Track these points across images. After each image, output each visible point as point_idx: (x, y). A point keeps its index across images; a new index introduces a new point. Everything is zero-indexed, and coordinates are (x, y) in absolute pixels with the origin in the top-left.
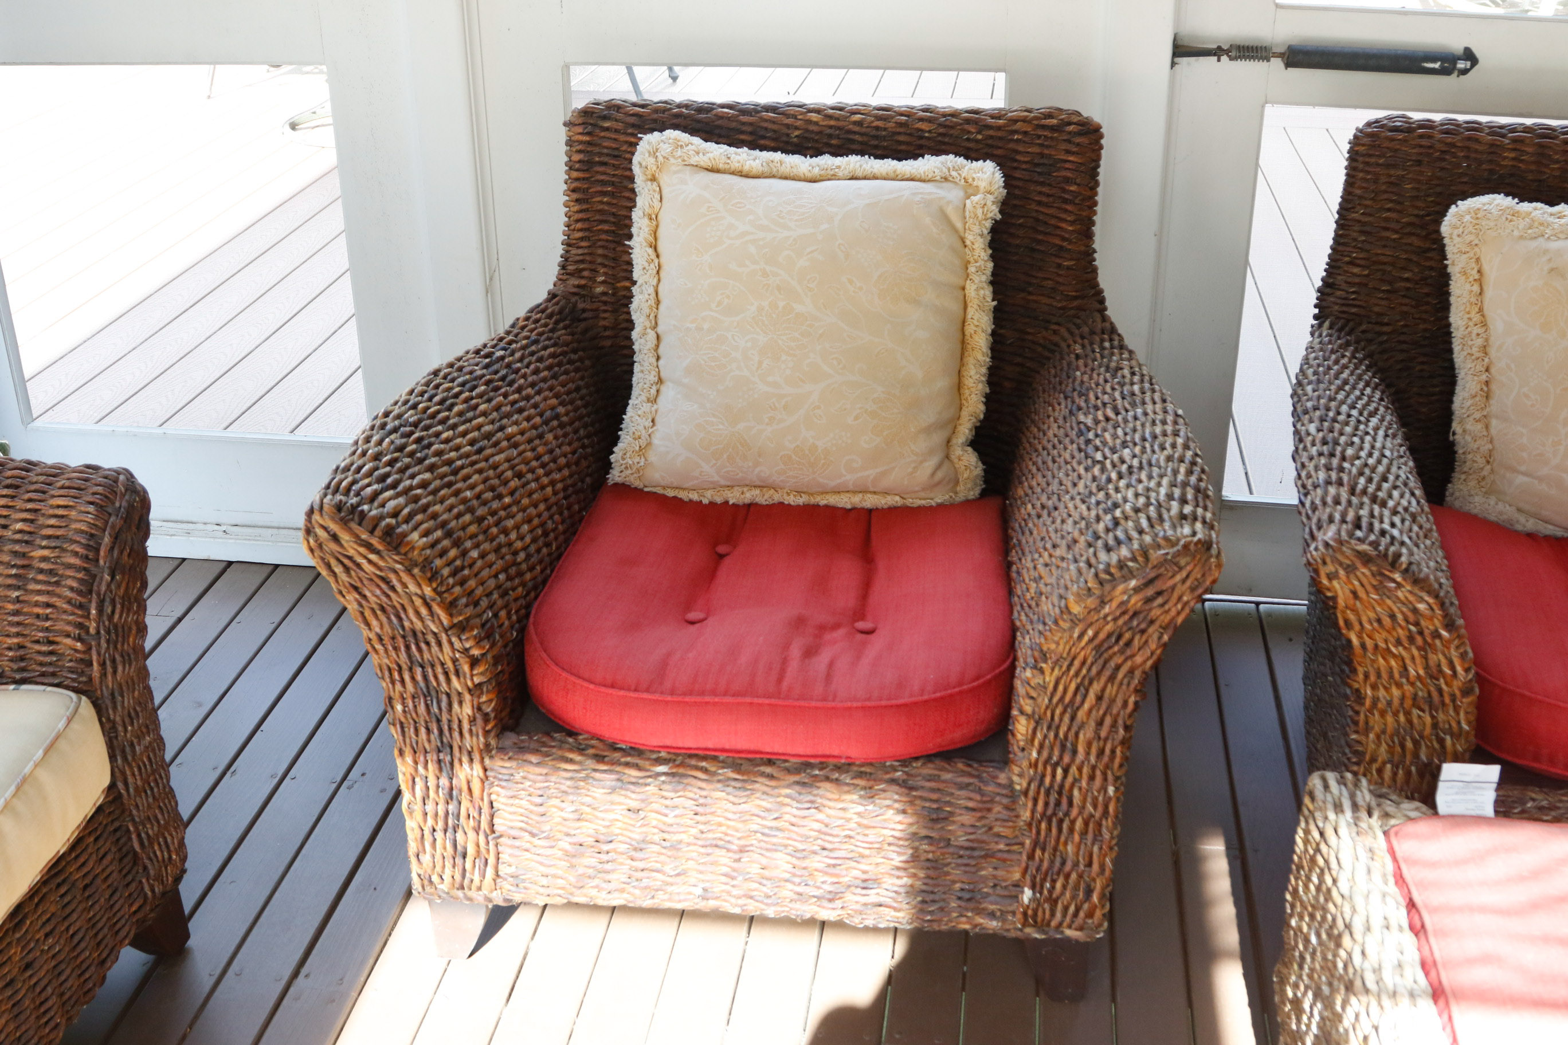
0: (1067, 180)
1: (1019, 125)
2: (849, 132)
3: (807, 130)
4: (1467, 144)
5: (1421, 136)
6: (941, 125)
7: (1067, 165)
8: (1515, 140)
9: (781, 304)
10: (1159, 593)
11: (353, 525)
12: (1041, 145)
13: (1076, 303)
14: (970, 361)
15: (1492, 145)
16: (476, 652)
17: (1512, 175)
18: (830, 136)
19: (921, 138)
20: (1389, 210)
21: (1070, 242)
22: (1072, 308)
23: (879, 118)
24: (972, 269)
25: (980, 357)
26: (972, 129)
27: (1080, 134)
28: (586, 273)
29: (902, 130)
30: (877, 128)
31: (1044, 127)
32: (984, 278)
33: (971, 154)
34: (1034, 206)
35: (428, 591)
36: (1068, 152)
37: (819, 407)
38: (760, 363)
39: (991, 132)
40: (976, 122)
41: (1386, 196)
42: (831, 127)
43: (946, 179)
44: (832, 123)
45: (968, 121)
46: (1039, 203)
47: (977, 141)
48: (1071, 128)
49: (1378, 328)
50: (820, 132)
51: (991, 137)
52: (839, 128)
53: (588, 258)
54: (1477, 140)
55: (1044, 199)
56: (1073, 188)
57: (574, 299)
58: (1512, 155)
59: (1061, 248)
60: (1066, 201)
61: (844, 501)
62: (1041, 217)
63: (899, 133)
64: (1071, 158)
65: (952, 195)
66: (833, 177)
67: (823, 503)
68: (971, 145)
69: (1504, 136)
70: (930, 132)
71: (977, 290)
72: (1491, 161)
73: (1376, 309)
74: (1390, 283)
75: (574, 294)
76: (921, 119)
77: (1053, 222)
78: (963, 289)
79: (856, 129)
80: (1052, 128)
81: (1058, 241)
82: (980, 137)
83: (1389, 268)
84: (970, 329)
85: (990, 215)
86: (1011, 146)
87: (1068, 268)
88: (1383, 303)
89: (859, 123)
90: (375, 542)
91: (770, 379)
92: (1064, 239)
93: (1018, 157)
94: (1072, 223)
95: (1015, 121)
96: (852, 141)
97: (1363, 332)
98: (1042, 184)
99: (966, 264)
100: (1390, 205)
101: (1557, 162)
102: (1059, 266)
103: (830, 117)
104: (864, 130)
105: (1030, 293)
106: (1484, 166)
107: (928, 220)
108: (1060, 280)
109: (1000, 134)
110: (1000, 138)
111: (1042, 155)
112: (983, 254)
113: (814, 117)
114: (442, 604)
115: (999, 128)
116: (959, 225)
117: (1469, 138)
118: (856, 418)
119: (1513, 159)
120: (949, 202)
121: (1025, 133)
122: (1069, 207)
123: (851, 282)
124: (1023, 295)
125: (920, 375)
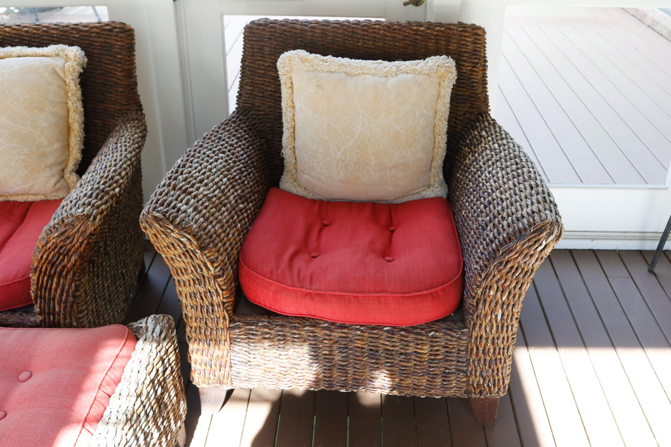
0: (118, 53)
1: (94, 30)
2: (23, 36)
3: (5, 36)
4: (291, 30)
5: (271, 27)
6: (62, 31)
7: (117, 47)
8: (311, 28)
12: (105, 38)
13: (125, 107)
14: (72, 135)
15: (301, 30)
17: (311, 43)
18: (15, 38)
19: (53, 37)
20: (259, 60)
21: (121, 80)
22: (124, 110)
23: (35, 29)
24: (70, 95)
25: (77, 134)
26: (74, 32)
27: (120, 32)
29: (44, 34)
30: (34, 34)
31: (105, 30)
32: (76, 98)
33: (71, 44)
34: (104, 65)
36: (116, 40)
39: (83, 33)
40: (77, 29)
41: (257, 54)
42: (15, 34)
43: (58, 55)
44: (15, 32)
45: (73, 29)
46: (106, 64)
47: (77, 38)
48: (116, 30)
49: (258, 113)
50: (10, 37)
51: (84, 36)
52: (19, 34)
54: (295, 28)
55: (108, 62)
56: (120, 56)
58: (310, 34)
59: (117, 83)
60: (117, 62)
61: (20, 199)
62: (107, 70)
63: (44, 35)
64: (118, 43)
65: (59, 62)
66: (11, 56)
67: (12, 200)
68: (75, 39)
69: (306, 26)
70: (57, 34)
71: (73, 103)
72: (301, 37)
73: (257, 104)
74: (263, 93)
76: (53, 29)
77: (113, 71)
78: (67, 103)
79: (25, 34)
80: (109, 30)
81: (115, 80)
82: (78, 36)
83: (261, 86)
84: (71, 121)
85: (76, 70)
86: (92, 39)
87: (121, 92)
88: (260, 101)
89: (27, 32)
92: (118, 79)
93: (95, 44)
94: (121, 72)
95: (92, 28)
96: (24, 40)
97: (252, 115)
98: (107, 55)
99: (67, 92)
100: (259, 58)
101: (330, 36)
102: (117, 91)
103: (14, 29)
104: (28, 35)
105: (106, 104)
106: (299, 40)
107: (46, 74)
108: (118, 97)
109: (86, 34)
110: (87, 36)
111: (106, 43)
112: (75, 88)
113: (7, 29)
115: (86, 31)
116: (62, 75)
117: (292, 27)
118: (16, 163)
119: (312, 36)
120: (56, 66)
121: (97, 33)
122: (119, 65)
123: (11, 103)
124: (103, 104)
125: (45, 142)
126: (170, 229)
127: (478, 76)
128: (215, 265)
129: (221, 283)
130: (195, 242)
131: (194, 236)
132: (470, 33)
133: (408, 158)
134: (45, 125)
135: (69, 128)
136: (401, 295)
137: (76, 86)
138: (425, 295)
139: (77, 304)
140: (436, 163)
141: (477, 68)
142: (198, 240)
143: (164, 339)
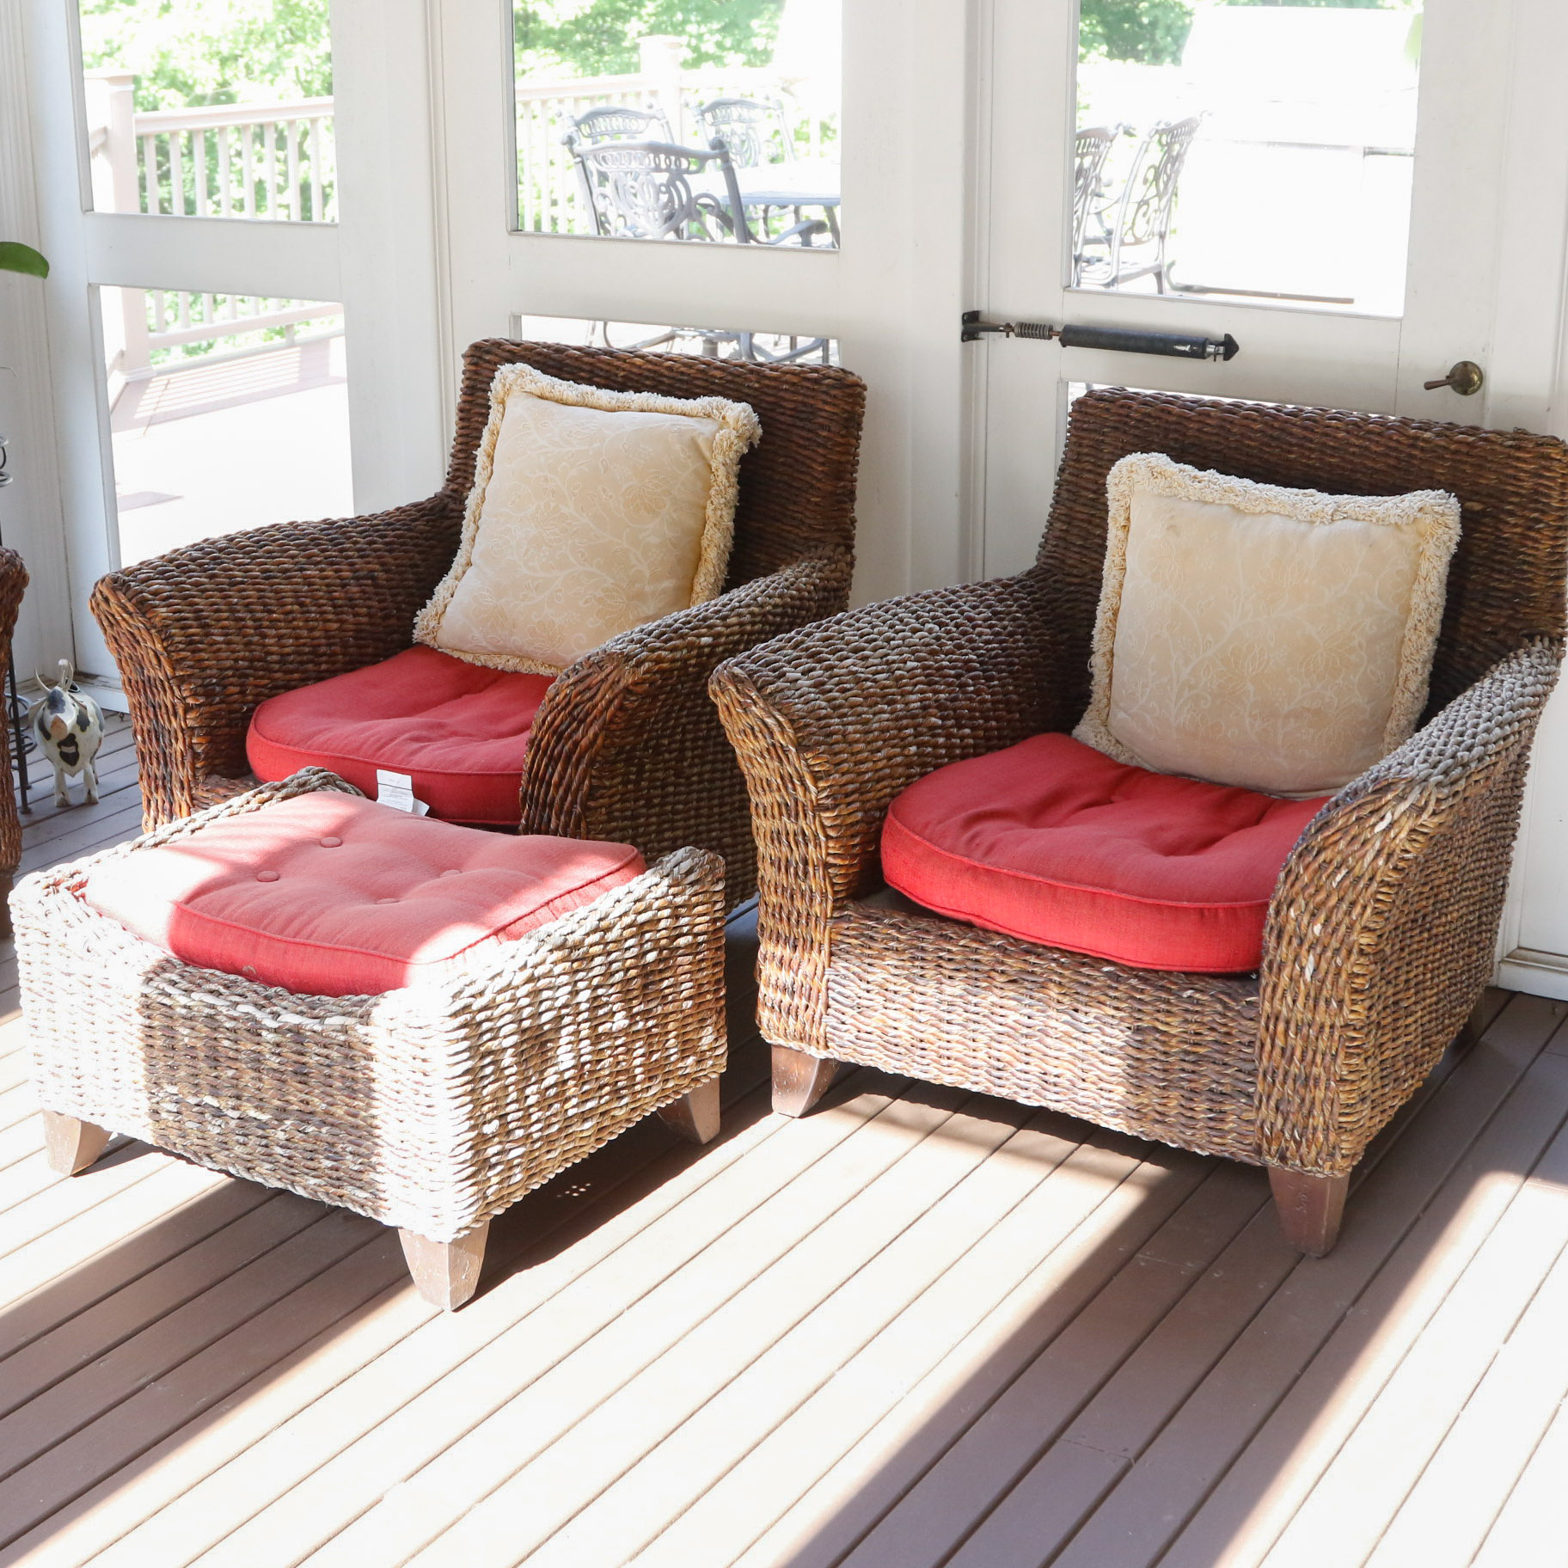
0: (822, 426)
1: (788, 376)
2: (662, 375)
3: (630, 372)
4: (1161, 414)
5: (1122, 406)
6: (731, 374)
7: (823, 414)
8: (1200, 414)
9: (553, 505)
10: (589, 688)
11: (120, 595)
12: (804, 395)
13: (817, 535)
14: (702, 570)
15: (1180, 416)
16: (190, 701)
17: (1194, 445)
18: (647, 378)
19: (714, 383)
20: (1090, 471)
21: (819, 480)
22: (814, 540)
23: (685, 365)
24: (713, 492)
25: (712, 569)
26: (752, 377)
27: (834, 387)
28: (460, 480)
29: (700, 376)
30: (682, 373)
31: (808, 380)
32: (723, 501)
33: (738, 400)
34: (795, 448)
35: (159, 647)
36: (825, 402)
37: (560, 590)
38: (527, 550)
39: (767, 382)
40: (758, 373)
41: (1087, 458)
42: (649, 370)
43: (709, 416)
44: (650, 366)
45: (752, 371)
46: (800, 446)
47: (756, 389)
48: (827, 381)
49: (1069, 579)
50: (640, 375)
51: (768, 386)
52: (655, 372)
53: (462, 467)
54: (1169, 413)
55: (801, 442)
56: (825, 434)
57: (446, 500)
58: (1196, 426)
59: (812, 486)
60: (819, 445)
62: (798, 457)
63: (698, 379)
64: (827, 408)
65: (706, 427)
66: (629, 409)
68: (750, 392)
69: (1191, 409)
70: (721, 378)
71: (715, 510)
72: (1176, 431)
73: (1070, 562)
74: (1085, 539)
75: (449, 496)
76: (717, 368)
77: (808, 461)
78: (705, 508)
79: (666, 373)
80: (816, 381)
81: (808, 478)
82: (757, 385)
83: (1085, 525)
84: (704, 543)
85: (734, 448)
86: (781, 394)
87: (816, 504)
88: (1077, 556)
89: (670, 368)
90: (129, 605)
91: (531, 564)
92: (815, 478)
93: (785, 404)
94: (823, 464)
95: (786, 373)
96: (662, 383)
97: (1055, 582)
98: (803, 428)
99: (708, 487)
100: (1090, 467)
101: (1235, 434)
102: (809, 501)
103: (650, 362)
104: (672, 374)
105: (783, 523)
106: (1171, 436)
107: (678, 447)
108: (808, 513)
109: (773, 384)
110: (775, 388)
111: (805, 404)
112: (724, 481)
113: (638, 361)
114: (169, 658)
115: (775, 379)
116: (707, 454)
117: (1163, 410)
118: (586, 602)
119: (1199, 430)
120: (700, 434)
121: (794, 384)
122: (821, 451)
123: (604, 491)
124: (778, 524)
125: (647, 573)
126: (751, 698)
127: (1537, 549)
128: (821, 784)
129: (827, 823)
130: (790, 732)
131: (792, 722)
132: (1529, 452)
133: (1327, 700)
134: (654, 540)
135: (699, 558)
136: (1135, 898)
137: (727, 478)
138: (1185, 909)
139: (588, 824)
140: (1394, 723)
141: (1538, 531)
142: (796, 730)
143: (692, 884)
